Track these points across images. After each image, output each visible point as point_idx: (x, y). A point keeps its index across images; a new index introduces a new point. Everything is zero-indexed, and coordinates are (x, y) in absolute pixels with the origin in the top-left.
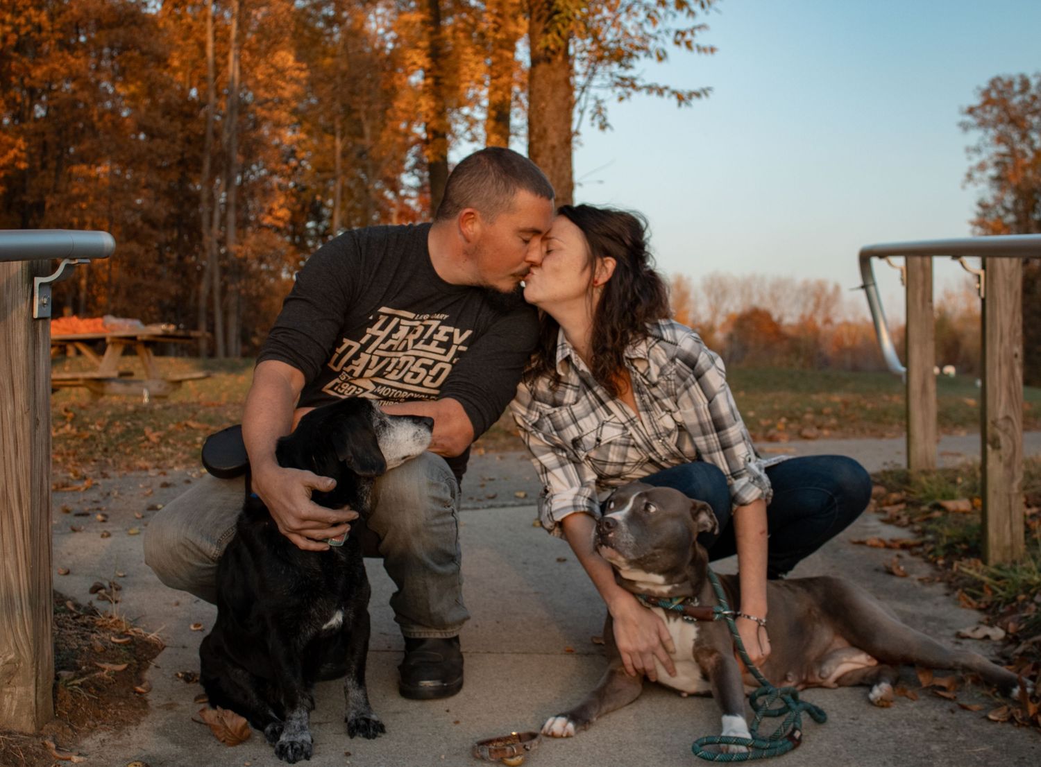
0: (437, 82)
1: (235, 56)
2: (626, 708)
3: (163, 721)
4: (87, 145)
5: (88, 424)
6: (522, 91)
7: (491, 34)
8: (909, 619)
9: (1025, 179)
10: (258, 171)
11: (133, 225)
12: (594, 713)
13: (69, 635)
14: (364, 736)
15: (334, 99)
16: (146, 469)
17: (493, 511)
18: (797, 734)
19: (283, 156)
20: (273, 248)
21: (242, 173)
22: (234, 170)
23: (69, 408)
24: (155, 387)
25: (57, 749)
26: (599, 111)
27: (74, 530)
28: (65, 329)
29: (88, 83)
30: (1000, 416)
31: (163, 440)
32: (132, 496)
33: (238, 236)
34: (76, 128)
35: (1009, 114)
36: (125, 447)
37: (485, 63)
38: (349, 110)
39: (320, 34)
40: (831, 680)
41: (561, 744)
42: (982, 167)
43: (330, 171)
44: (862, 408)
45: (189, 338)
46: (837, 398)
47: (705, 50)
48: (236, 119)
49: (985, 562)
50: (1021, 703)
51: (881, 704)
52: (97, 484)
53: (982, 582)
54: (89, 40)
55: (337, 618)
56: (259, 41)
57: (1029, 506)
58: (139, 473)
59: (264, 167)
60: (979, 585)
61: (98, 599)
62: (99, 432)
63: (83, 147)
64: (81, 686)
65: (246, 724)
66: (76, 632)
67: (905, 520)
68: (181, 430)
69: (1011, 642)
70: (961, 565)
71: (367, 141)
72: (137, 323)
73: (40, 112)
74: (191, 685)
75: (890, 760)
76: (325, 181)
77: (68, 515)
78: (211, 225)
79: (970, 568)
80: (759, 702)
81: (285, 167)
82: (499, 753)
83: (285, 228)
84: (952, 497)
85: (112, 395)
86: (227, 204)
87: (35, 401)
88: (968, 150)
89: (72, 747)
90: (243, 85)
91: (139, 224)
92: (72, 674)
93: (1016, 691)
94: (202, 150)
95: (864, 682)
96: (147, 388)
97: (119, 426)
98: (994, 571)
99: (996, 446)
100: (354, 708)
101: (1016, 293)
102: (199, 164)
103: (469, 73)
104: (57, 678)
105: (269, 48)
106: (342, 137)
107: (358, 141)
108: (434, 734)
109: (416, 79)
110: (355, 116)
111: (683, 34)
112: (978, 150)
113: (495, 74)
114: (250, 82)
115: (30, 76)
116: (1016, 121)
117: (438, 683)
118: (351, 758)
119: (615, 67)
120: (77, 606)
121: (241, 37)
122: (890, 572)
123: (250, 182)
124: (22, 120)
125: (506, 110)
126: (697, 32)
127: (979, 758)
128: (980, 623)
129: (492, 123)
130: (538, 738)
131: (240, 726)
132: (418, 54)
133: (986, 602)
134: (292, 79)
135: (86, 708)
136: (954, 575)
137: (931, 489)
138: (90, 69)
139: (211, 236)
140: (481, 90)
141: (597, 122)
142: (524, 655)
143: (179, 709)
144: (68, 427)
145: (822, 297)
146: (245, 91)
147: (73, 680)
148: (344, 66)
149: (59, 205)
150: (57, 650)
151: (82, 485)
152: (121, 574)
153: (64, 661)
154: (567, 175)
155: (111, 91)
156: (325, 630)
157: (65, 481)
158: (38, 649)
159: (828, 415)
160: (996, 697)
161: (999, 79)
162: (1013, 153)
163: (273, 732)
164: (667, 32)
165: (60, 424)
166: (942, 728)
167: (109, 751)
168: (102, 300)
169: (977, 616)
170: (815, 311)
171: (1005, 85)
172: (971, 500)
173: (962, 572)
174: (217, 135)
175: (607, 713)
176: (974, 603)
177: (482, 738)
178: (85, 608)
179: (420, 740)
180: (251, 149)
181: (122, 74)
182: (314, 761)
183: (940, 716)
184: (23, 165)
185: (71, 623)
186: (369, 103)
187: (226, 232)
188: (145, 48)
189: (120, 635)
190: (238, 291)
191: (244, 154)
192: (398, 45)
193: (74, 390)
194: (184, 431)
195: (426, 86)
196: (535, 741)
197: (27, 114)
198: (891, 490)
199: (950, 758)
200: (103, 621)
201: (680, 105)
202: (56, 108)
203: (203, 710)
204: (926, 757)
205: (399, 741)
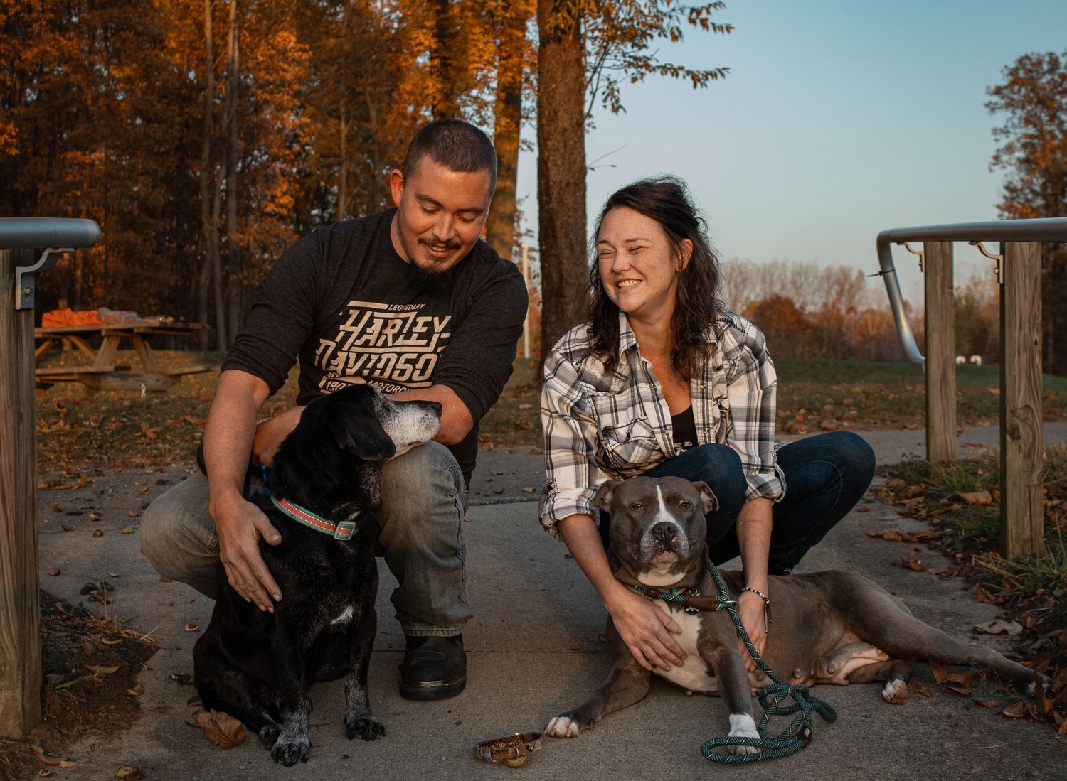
0: (445, 64)
1: (234, 37)
2: (633, 707)
3: (155, 724)
4: (80, 130)
5: (83, 420)
6: (532, 73)
7: (500, 12)
8: (924, 615)
9: (1054, 161)
10: (260, 156)
11: (130, 213)
12: (599, 711)
13: (58, 637)
14: (363, 738)
15: (338, 82)
16: (143, 466)
17: (500, 506)
18: (807, 732)
19: (286, 141)
20: (277, 236)
21: (244, 159)
22: (234, 156)
23: (62, 404)
24: (153, 381)
25: (45, 754)
26: (612, 92)
27: (66, 530)
28: (59, 322)
29: (82, 65)
30: (1020, 406)
31: (161, 436)
32: (127, 493)
33: (239, 224)
34: (69, 113)
35: (1037, 94)
36: (121, 444)
37: (495, 43)
38: (353, 93)
39: (323, 12)
40: (841, 676)
41: (566, 745)
42: (1010, 149)
43: (335, 156)
44: (884, 399)
45: (189, 330)
46: (858, 389)
47: (721, 28)
48: (236, 101)
49: (1004, 556)
50: (1036, 699)
51: (894, 701)
52: (91, 482)
53: (1002, 576)
54: (82, 21)
55: (348, 613)
56: (259, 21)
57: (1050, 498)
58: (135, 470)
59: (266, 153)
60: (997, 579)
61: (90, 600)
62: (94, 428)
63: (76, 133)
64: (70, 689)
65: (241, 726)
66: (66, 634)
67: (923, 513)
68: (179, 425)
69: (1028, 637)
70: (980, 559)
71: (373, 125)
72: (134, 314)
73: (31, 96)
74: (185, 687)
75: (902, 758)
76: (329, 167)
77: (60, 514)
78: (211, 213)
79: (988, 562)
80: (769, 699)
81: (287, 152)
82: (501, 754)
83: (289, 216)
84: (973, 490)
85: (109, 390)
86: (227, 191)
87: (18, 396)
88: (995, 131)
89: (61, 752)
90: (243, 67)
91: (136, 212)
92: (62, 677)
93: (1032, 687)
94: (200, 135)
95: (877, 679)
96: (144, 382)
97: (114, 422)
98: (1013, 564)
99: (1015, 435)
100: (354, 709)
101: (1036, 279)
102: (199, 149)
103: (477, 54)
104: (45, 681)
105: (269, 28)
106: (347, 121)
107: (364, 124)
108: (436, 735)
109: (422, 60)
110: (361, 98)
111: (699, 12)
112: (1005, 132)
113: (504, 54)
114: (250, 65)
115: (20, 58)
116: (1044, 102)
117: (438, 684)
118: (349, 761)
119: (628, 48)
120: (67, 607)
121: (240, 18)
122: (907, 567)
123: (252, 168)
124: (13, 105)
125: (517, 92)
126: (712, 9)
127: (993, 756)
128: (998, 617)
129: (502, 106)
130: (542, 738)
131: (234, 729)
132: (424, 34)
133: (1004, 596)
134: (293, 60)
135: (76, 712)
136: (972, 569)
137: (951, 482)
138: (83, 51)
139: (211, 225)
140: (489, 71)
141: (609, 103)
142: (529, 654)
143: (172, 712)
144: (62, 423)
145: (845, 283)
146: (245, 73)
147: (62, 683)
148: (347, 47)
149: (52, 194)
150: (45, 652)
151: (74, 483)
152: (115, 575)
153: (52, 663)
154: (579, 158)
155: (106, 73)
156: (334, 625)
157: (58, 479)
158: (24, 652)
159: (848, 406)
160: (1012, 693)
161: (1027, 57)
162: (1041, 134)
163: (267, 734)
164: (682, 10)
165: (53, 420)
166: (957, 725)
167: (98, 756)
168: (98, 291)
169: (995, 610)
170: (839, 300)
171: (1033, 64)
172: (991, 492)
173: (980, 565)
174: (216, 119)
175: (613, 712)
176: (993, 598)
177: (484, 739)
178: (76, 609)
179: (420, 741)
180: (253, 134)
181: (115, 56)
182: (312, 764)
183: (955, 713)
184: (14, 152)
185: (60, 625)
186: (374, 85)
187: (226, 220)
188: (140, 29)
189: (112, 637)
190: (241, 281)
191: (244, 139)
192: (405, 25)
193: (70, 385)
194: (182, 427)
195: (432, 67)
196: (539, 742)
197: (17, 98)
198: (910, 482)
199: (963, 755)
200: (94, 622)
201: (695, 86)
202: (48, 92)
203: (196, 713)
204: (940, 755)
205: (398, 743)
